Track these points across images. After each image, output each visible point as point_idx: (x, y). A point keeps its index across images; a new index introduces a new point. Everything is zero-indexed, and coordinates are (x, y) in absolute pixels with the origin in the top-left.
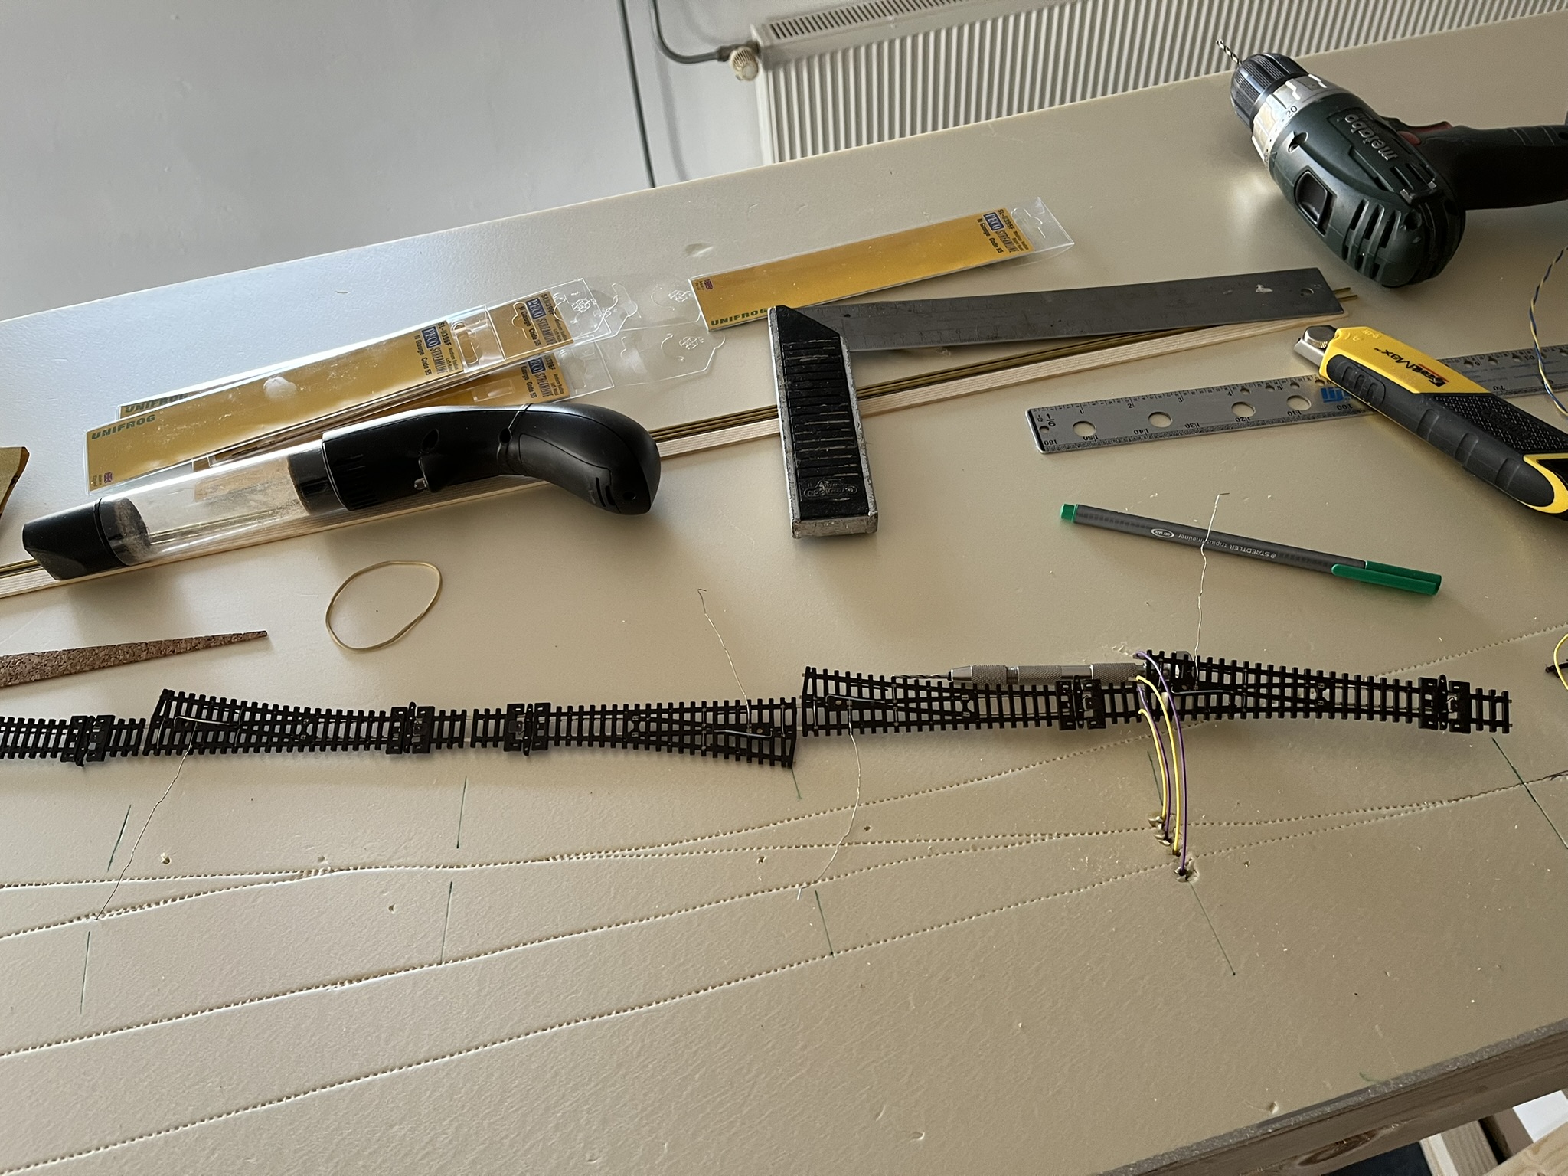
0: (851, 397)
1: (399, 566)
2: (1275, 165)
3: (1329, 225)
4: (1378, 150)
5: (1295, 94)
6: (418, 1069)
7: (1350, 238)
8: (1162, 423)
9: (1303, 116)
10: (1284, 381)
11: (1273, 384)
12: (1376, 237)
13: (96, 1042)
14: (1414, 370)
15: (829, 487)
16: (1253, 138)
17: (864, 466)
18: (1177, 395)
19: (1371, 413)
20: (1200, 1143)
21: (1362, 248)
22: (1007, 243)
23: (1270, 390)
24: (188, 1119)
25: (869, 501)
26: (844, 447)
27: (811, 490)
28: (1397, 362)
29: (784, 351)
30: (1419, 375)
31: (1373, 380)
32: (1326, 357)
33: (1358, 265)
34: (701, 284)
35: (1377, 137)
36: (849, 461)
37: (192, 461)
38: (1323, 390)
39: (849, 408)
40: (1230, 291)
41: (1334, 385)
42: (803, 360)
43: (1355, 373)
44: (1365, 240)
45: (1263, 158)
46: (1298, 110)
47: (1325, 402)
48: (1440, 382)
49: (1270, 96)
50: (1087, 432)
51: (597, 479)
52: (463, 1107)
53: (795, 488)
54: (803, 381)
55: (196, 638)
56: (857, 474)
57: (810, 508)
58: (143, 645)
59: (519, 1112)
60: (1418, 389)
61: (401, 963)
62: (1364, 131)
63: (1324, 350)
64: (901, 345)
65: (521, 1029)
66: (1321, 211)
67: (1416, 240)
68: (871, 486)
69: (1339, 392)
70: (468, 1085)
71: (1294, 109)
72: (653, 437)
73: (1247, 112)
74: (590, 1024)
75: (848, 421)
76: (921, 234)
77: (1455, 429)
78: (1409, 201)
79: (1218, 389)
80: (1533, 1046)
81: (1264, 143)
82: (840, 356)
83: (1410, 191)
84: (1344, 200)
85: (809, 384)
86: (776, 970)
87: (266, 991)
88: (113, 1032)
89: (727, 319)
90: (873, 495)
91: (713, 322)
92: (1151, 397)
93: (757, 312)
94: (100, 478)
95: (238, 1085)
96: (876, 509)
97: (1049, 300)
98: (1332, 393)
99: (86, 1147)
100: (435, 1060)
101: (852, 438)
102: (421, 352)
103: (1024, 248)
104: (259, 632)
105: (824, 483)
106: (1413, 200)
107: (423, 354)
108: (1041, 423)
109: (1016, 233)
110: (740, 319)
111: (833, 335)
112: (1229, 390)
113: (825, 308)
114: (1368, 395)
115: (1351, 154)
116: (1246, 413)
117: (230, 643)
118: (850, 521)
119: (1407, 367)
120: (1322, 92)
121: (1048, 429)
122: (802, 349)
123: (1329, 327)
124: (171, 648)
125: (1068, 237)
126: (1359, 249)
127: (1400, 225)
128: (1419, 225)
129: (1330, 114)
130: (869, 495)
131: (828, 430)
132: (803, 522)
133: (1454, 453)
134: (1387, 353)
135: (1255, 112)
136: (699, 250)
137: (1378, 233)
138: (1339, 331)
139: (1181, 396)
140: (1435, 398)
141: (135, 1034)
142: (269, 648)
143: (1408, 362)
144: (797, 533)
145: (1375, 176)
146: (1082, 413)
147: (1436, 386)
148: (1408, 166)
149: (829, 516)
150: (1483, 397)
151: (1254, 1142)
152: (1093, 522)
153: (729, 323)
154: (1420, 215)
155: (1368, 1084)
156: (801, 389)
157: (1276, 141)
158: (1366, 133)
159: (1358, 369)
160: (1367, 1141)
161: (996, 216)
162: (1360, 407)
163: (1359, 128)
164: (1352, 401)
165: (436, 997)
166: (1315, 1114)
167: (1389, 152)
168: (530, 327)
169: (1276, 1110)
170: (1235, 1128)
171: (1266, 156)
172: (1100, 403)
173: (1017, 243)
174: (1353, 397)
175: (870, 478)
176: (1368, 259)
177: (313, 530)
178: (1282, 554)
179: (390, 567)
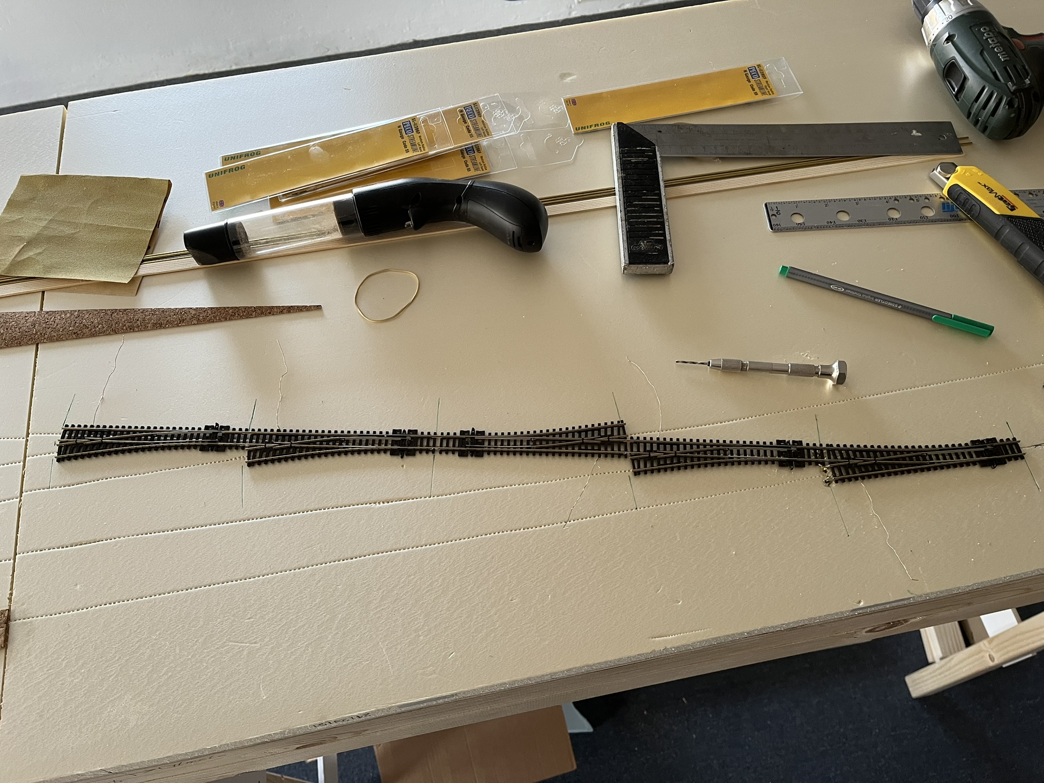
0: (661, 187)
1: (394, 272)
2: (934, 50)
3: (962, 96)
4: (998, 53)
5: (952, 6)
6: (421, 549)
7: (973, 107)
8: (844, 218)
9: (956, 23)
10: (921, 196)
11: (914, 198)
12: (989, 110)
13: (252, 523)
14: (999, 199)
15: (646, 245)
16: (922, 29)
17: (667, 233)
18: (855, 200)
19: (969, 221)
20: (821, 616)
21: (980, 114)
22: (760, 88)
23: (912, 201)
24: (305, 565)
25: (669, 255)
26: (656, 220)
27: (636, 246)
28: (990, 192)
29: (622, 153)
30: (1001, 202)
31: (974, 203)
32: (949, 184)
33: (976, 123)
34: (570, 102)
35: (998, 44)
36: (658, 229)
37: (269, 197)
38: (943, 204)
39: (659, 195)
40: (895, 133)
41: (950, 201)
42: (633, 161)
43: (963, 197)
44: (982, 110)
45: (927, 44)
46: (953, 18)
47: (943, 212)
48: (1013, 208)
49: (937, 5)
50: (798, 220)
51: (514, 232)
52: (446, 570)
53: (626, 244)
54: (633, 174)
55: (282, 306)
56: (663, 238)
57: (635, 257)
58: (253, 308)
59: (475, 574)
60: (999, 211)
61: (410, 495)
62: (992, 39)
63: (948, 179)
64: (691, 154)
65: (474, 534)
66: (959, 86)
67: (1013, 115)
68: (671, 246)
69: (952, 206)
70: (448, 559)
71: (950, 17)
72: (542, 202)
73: (921, 12)
74: (510, 534)
75: (658, 203)
76: (707, 78)
77: (1017, 239)
78: (1012, 91)
79: (880, 198)
80: (1001, 585)
81: (929, 35)
82: (655, 160)
83: (1014, 84)
84: (973, 82)
85: (635, 177)
86: (607, 515)
87: (340, 504)
88: (261, 518)
89: (585, 127)
90: (672, 252)
91: (576, 128)
92: (840, 200)
93: (604, 124)
94: (218, 204)
95: (329, 549)
96: (673, 261)
97: (784, 130)
98: (948, 206)
99: (253, 575)
100: (430, 545)
101: (660, 214)
102: (402, 137)
103: (771, 93)
104: (318, 306)
105: (643, 242)
106: (1015, 90)
107: (403, 138)
108: (772, 211)
109: (767, 82)
110: (593, 128)
111: (651, 144)
112: (887, 199)
113: (646, 125)
114: (969, 211)
115: (982, 54)
116: (895, 215)
117: (301, 310)
118: (657, 267)
119: (995, 197)
120: (969, 8)
121: (776, 216)
122: (633, 153)
123: (953, 163)
124: (269, 311)
125: (800, 89)
126: (977, 115)
127: (1004, 105)
128: (1016, 106)
129: (972, 25)
130: (669, 252)
131: (647, 208)
132: (630, 265)
133: (1014, 252)
134: (985, 186)
135: (926, 13)
136: (568, 77)
137: (991, 107)
138: (958, 168)
139: (857, 201)
140: (1008, 218)
141: (273, 520)
142: (322, 315)
143: (996, 193)
144: (626, 271)
145: (993, 71)
146: (797, 207)
147: (1010, 211)
148: (1015, 66)
149: (646, 263)
150: (1036, 220)
151: (847, 618)
152: (798, 278)
153: (587, 130)
154: (1017, 100)
155: (912, 596)
156: (632, 180)
157: (937, 35)
158: (993, 41)
159: (966, 195)
160: (903, 624)
161: (756, 69)
162: (964, 216)
163: (989, 36)
164: (960, 213)
165: (429, 514)
166: (881, 607)
167: (1004, 56)
168: (466, 125)
169: (862, 604)
170: (840, 611)
171: (929, 44)
172: (808, 202)
173: (767, 89)
174: (961, 210)
175: (670, 240)
176: (982, 122)
177: (343, 246)
178: (905, 307)
179: (388, 272)
